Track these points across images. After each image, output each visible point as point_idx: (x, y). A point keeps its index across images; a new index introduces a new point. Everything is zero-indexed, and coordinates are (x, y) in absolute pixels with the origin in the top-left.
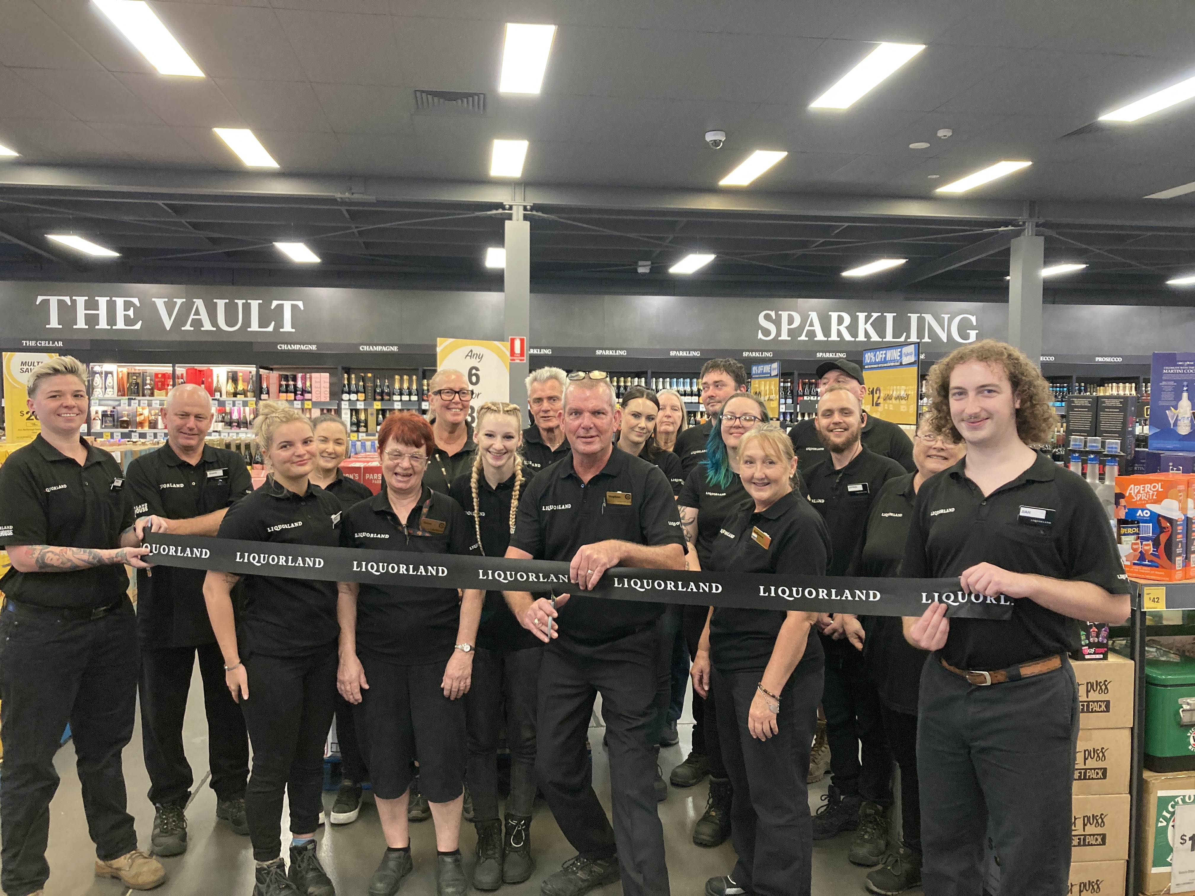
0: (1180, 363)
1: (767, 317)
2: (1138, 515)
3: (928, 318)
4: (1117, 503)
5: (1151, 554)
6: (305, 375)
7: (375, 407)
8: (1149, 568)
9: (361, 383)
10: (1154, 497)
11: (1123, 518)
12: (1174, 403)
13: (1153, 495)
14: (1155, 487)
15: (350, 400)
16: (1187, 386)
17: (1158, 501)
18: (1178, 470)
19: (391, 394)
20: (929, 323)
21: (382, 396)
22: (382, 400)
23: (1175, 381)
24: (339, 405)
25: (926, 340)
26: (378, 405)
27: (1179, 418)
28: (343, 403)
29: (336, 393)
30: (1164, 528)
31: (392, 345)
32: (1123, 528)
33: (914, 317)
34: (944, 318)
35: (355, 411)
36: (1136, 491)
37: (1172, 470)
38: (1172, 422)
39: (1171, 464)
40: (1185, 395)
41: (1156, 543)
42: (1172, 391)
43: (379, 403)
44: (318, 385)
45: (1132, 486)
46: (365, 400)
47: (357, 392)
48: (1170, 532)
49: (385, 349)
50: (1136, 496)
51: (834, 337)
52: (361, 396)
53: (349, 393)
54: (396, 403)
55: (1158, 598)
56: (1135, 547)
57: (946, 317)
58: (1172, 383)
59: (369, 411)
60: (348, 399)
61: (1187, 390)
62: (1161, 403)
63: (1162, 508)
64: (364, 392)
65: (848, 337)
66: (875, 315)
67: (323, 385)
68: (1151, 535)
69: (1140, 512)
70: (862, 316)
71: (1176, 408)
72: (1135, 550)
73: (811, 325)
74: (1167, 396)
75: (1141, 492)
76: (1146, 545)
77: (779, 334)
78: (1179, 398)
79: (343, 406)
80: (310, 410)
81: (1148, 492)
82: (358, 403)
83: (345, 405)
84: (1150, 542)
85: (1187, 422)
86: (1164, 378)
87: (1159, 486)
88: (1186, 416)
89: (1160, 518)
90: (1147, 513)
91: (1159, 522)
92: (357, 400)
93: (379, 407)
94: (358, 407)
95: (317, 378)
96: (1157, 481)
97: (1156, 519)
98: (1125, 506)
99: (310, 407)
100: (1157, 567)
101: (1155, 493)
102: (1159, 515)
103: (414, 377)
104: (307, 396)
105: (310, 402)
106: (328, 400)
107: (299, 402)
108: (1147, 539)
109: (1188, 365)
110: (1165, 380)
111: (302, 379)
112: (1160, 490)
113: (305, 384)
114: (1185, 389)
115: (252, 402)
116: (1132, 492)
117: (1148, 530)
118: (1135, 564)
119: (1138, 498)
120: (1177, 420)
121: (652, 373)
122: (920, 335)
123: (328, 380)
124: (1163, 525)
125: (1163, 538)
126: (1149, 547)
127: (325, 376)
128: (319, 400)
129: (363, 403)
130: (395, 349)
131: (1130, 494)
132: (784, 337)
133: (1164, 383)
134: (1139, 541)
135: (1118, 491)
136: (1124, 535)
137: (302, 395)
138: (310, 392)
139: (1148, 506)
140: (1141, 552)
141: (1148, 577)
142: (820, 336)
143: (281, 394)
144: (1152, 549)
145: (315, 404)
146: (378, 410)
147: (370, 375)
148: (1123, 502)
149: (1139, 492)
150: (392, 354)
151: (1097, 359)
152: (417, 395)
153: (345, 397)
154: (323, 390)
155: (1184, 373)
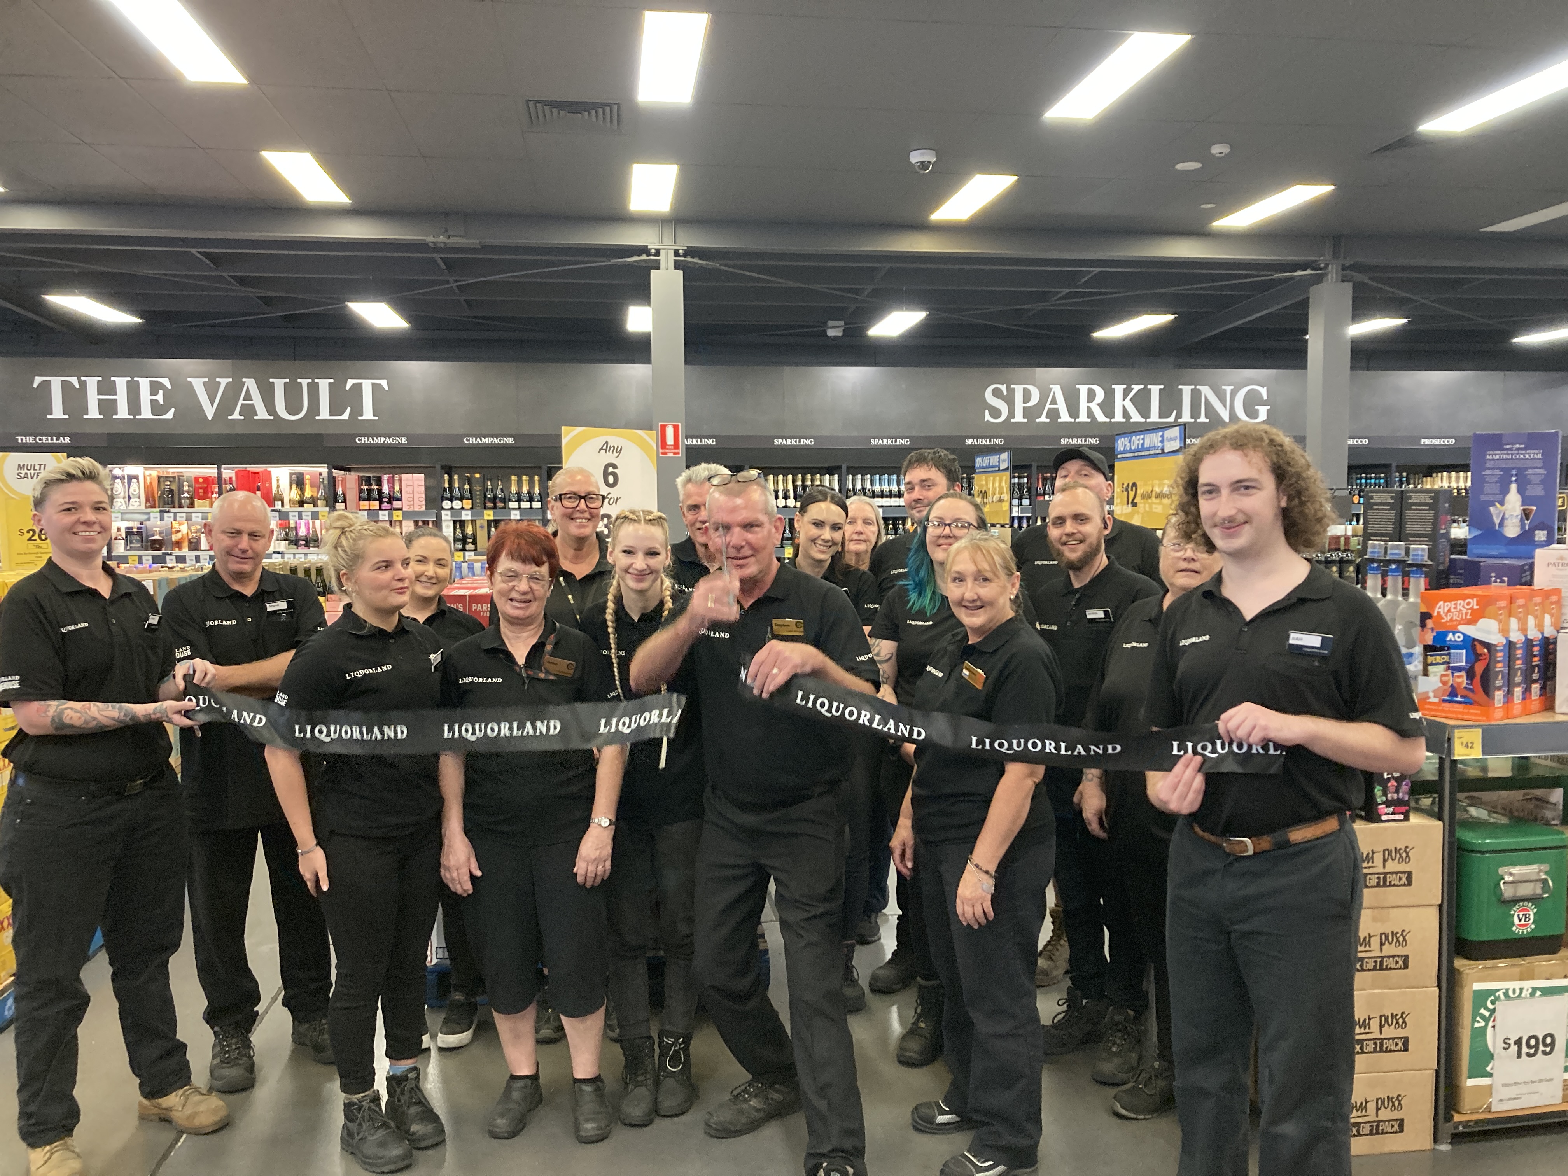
0: (1508, 447)
1: (997, 393)
2: (1448, 639)
3: (1206, 391)
4: (1423, 625)
5: (1465, 688)
6: (393, 477)
7: (486, 518)
8: (1461, 706)
9: (467, 487)
10: (1469, 617)
11: (1430, 643)
12: (1500, 497)
13: (1466, 614)
14: (1468, 604)
15: (452, 508)
16: (1516, 475)
17: (1472, 622)
18: (1502, 582)
19: (506, 500)
20: (1206, 397)
21: (495, 503)
22: (495, 508)
23: (1501, 469)
24: (439, 516)
25: (1203, 419)
26: (489, 515)
27: (1507, 516)
28: (443, 512)
29: (434, 499)
30: (1481, 655)
31: (506, 436)
32: (1431, 655)
33: (1186, 390)
34: (1225, 390)
35: (459, 524)
36: (1446, 609)
37: (1495, 582)
38: (1497, 521)
39: (1493, 574)
40: (1514, 487)
41: (1471, 674)
42: (1497, 482)
43: (491, 512)
44: (410, 489)
45: (1441, 603)
46: (472, 509)
47: (461, 499)
48: (1487, 661)
49: (497, 441)
50: (1446, 616)
51: (1083, 418)
52: (467, 504)
53: (451, 500)
54: (513, 512)
55: (1472, 743)
56: (1444, 679)
57: (1228, 389)
58: (1497, 472)
59: (478, 523)
60: (450, 507)
61: (1516, 481)
62: (1483, 498)
63: (1478, 630)
64: (471, 499)
65: (1101, 417)
66: (1136, 388)
67: (416, 489)
68: (1464, 664)
69: (1451, 635)
70: (1119, 389)
71: (1502, 504)
72: (1444, 683)
73: (1054, 402)
74: (1491, 489)
75: (1453, 610)
76: (1459, 677)
77: (1011, 414)
78: (1505, 491)
79: (443, 517)
80: (401, 522)
81: (1461, 610)
82: (464, 512)
83: (446, 516)
84: (1463, 674)
85: (1516, 521)
86: (1488, 465)
87: (1474, 603)
88: (1515, 514)
89: (1476, 643)
90: (1459, 637)
91: (1474, 647)
92: (462, 508)
93: (492, 518)
94: (464, 518)
95: (407, 480)
96: (1472, 597)
97: (1471, 644)
98: (1432, 629)
99: (401, 518)
100: (1471, 704)
101: (1470, 611)
102: (1475, 640)
103: (536, 478)
104: (397, 504)
105: (400, 512)
106: (424, 509)
107: (386, 513)
108: (1459, 669)
109: (1518, 449)
110: (1489, 469)
111: (389, 482)
112: (1475, 607)
113: (394, 488)
114: (1514, 479)
115: (324, 514)
116: (1441, 610)
117: (1461, 657)
118: (1444, 701)
119: (1449, 618)
120: (1503, 519)
121: (848, 468)
122: (1195, 413)
123: (423, 483)
124: (1479, 652)
125: (1479, 668)
126: (1462, 679)
127: (419, 479)
128: (412, 509)
129: (469, 512)
130: (510, 441)
131: (1439, 613)
132: (1019, 417)
133: (1488, 472)
134: (1449, 672)
135: (1424, 610)
136: (1432, 664)
137: (389, 502)
138: (400, 499)
139: (1461, 628)
140: (1452, 686)
141: (1460, 716)
142: (1065, 417)
143: (361, 503)
144: (1465, 682)
145: (407, 515)
146: (489, 522)
147: (478, 475)
148: (1430, 623)
149: (1449, 611)
150: (506, 447)
151: (1423, 441)
152: (541, 501)
153: (446, 504)
154: (416, 496)
155: (1512, 459)
